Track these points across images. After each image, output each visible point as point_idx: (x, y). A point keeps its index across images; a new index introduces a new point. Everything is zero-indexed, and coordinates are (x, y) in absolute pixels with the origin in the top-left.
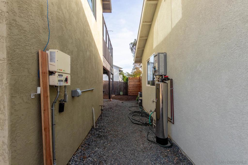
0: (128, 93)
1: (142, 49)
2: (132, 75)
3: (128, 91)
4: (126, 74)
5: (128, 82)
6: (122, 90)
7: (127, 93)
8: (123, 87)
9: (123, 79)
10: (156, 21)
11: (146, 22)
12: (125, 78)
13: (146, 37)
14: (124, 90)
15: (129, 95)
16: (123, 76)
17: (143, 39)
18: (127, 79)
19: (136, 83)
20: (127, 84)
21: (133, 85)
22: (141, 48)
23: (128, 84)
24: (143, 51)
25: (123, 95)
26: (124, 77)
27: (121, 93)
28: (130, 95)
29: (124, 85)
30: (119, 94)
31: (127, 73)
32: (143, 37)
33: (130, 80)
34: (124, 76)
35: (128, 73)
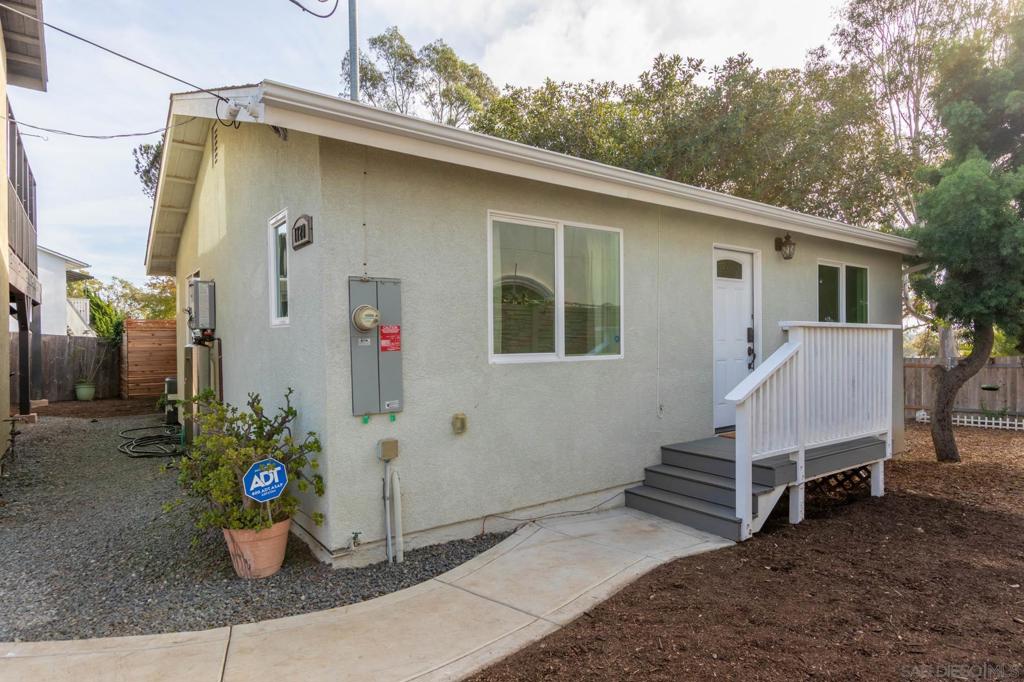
0: (125, 388)
1: (174, 235)
2: (153, 295)
3: (121, 379)
4: (111, 287)
5: (125, 338)
6: (91, 375)
7: (120, 390)
8: (97, 361)
9: (93, 319)
10: (202, 194)
11: (176, 177)
12: (105, 314)
13: (183, 208)
14: (101, 377)
15: (126, 396)
16: (91, 301)
17: (177, 213)
18: (118, 328)
19: (163, 345)
20: (120, 350)
21: (151, 352)
22: (171, 233)
23: (125, 348)
24: (177, 242)
25: (96, 399)
26: (96, 306)
27: (85, 391)
28: (132, 398)
29: (99, 353)
30: (74, 397)
31: (121, 282)
32: (174, 207)
33: (132, 333)
34: (98, 306)
35: (125, 284)
